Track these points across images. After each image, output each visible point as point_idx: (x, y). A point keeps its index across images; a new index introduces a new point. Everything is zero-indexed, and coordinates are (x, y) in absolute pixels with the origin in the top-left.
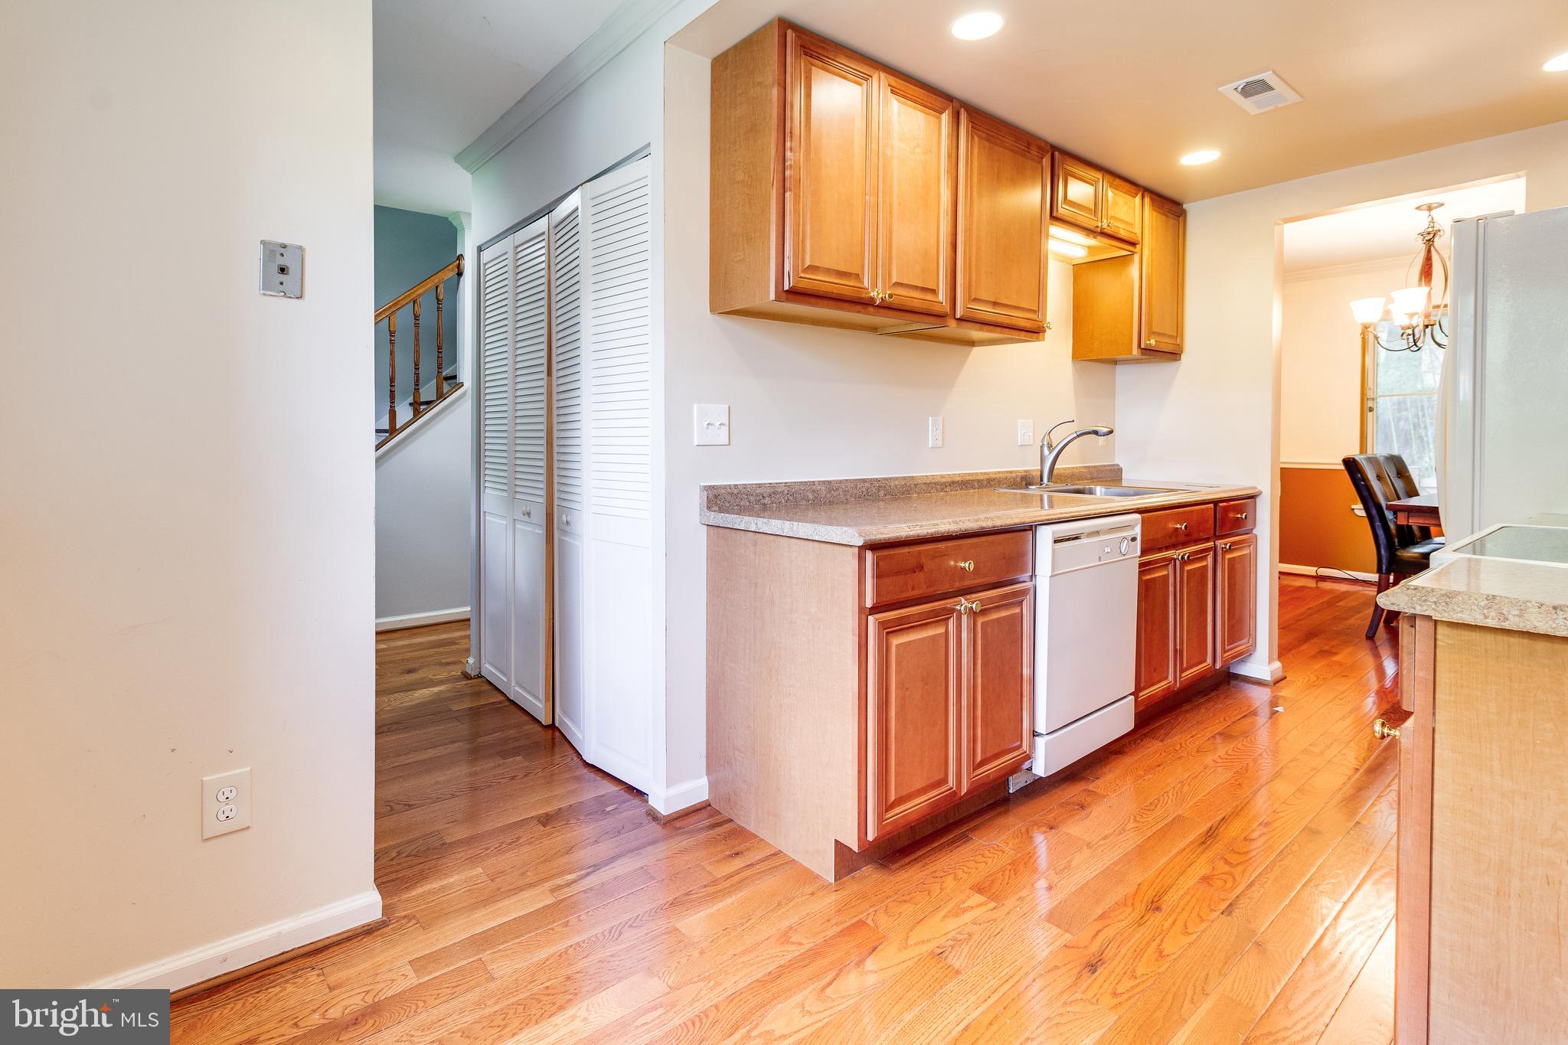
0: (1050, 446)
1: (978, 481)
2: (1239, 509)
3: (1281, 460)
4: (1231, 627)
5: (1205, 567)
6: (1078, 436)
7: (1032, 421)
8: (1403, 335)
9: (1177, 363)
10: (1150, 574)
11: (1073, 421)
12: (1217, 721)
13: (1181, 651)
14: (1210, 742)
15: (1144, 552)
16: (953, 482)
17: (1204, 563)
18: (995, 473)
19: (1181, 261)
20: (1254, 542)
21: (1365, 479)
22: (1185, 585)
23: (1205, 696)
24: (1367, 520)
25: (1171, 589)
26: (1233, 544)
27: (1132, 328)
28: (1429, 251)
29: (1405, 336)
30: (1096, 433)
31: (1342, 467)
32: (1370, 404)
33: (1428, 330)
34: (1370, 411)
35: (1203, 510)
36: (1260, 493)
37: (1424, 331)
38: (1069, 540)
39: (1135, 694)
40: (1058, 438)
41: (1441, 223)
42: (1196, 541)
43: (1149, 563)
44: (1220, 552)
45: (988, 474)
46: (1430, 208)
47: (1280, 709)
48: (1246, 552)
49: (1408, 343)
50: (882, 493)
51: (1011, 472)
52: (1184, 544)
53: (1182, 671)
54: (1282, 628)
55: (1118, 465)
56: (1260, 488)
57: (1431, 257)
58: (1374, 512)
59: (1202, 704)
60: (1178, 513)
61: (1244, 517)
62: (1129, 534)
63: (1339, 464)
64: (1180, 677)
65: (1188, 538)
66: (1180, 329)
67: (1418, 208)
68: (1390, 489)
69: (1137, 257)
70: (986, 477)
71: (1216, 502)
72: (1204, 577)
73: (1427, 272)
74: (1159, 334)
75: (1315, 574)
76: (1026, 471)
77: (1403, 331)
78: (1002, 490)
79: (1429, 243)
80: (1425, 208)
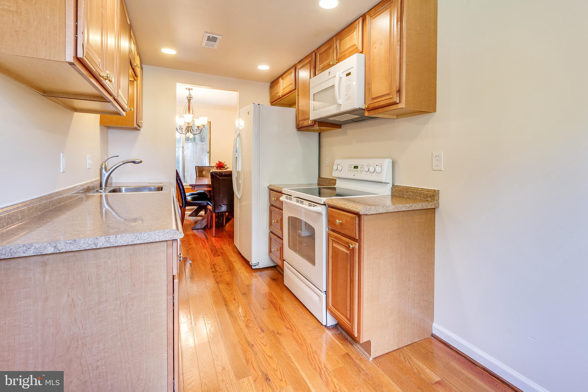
0: (106, 169)
6: (124, 163)
27: (134, 114)
28: (189, 103)
30: (135, 162)
41: (192, 95)
46: (189, 90)
67: (186, 89)
69: (135, 83)
79: (189, 101)
80: (188, 89)
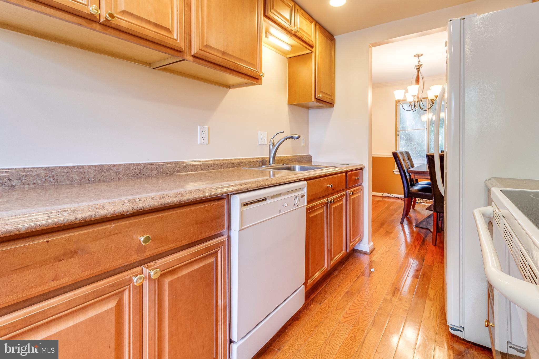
0: (273, 145)
1: (232, 164)
2: (357, 175)
3: (372, 154)
4: (353, 231)
5: (342, 204)
6: (285, 139)
7: (266, 132)
8: (410, 105)
9: (332, 109)
10: (314, 213)
11: (284, 132)
12: (347, 283)
13: (331, 250)
14: (342, 300)
15: (309, 202)
16: (214, 164)
17: (341, 203)
18: (244, 159)
19: (333, 61)
20: (362, 189)
21: (399, 160)
22: (332, 215)
23: (343, 265)
24: (400, 175)
25: (325, 219)
26: (354, 191)
27: (312, 88)
28: (418, 73)
29: (410, 106)
30: (292, 137)
31: (392, 156)
32: (398, 133)
33: (418, 103)
34: (398, 136)
35: (340, 176)
36: (365, 167)
37: (417, 103)
38: (258, 201)
39: (305, 284)
40: (277, 140)
41: (422, 62)
42: (338, 192)
43: (313, 207)
44: (348, 196)
45: (239, 159)
46: (419, 56)
47: (373, 270)
48: (359, 194)
49: (412, 108)
50: (154, 173)
51: (254, 158)
52: (332, 194)
53: (331, 259)
54: (373, 221)
55: (310, 155)
56: (364, 165)
57: (419, 75)
58: (403, 173)
59: (341, 270)
60: (328, 179)
61: (358, 178)
62: (300, 193)
63: (391, 155)
64: (330, 263)
65: (334, 191)
66: (333, 93)
67: (415, 56)
68: (407, 164)
69: (313, 54)
70: (238, 161)
71: (346, 172)
72: (341, 209)
73: (418, 81)
74: (324, 93)
75: (382, 196)
76: (262, 158)
77: (410, 104)
78: (247, 168)
79: (418, 70)
80: (417, 56)
